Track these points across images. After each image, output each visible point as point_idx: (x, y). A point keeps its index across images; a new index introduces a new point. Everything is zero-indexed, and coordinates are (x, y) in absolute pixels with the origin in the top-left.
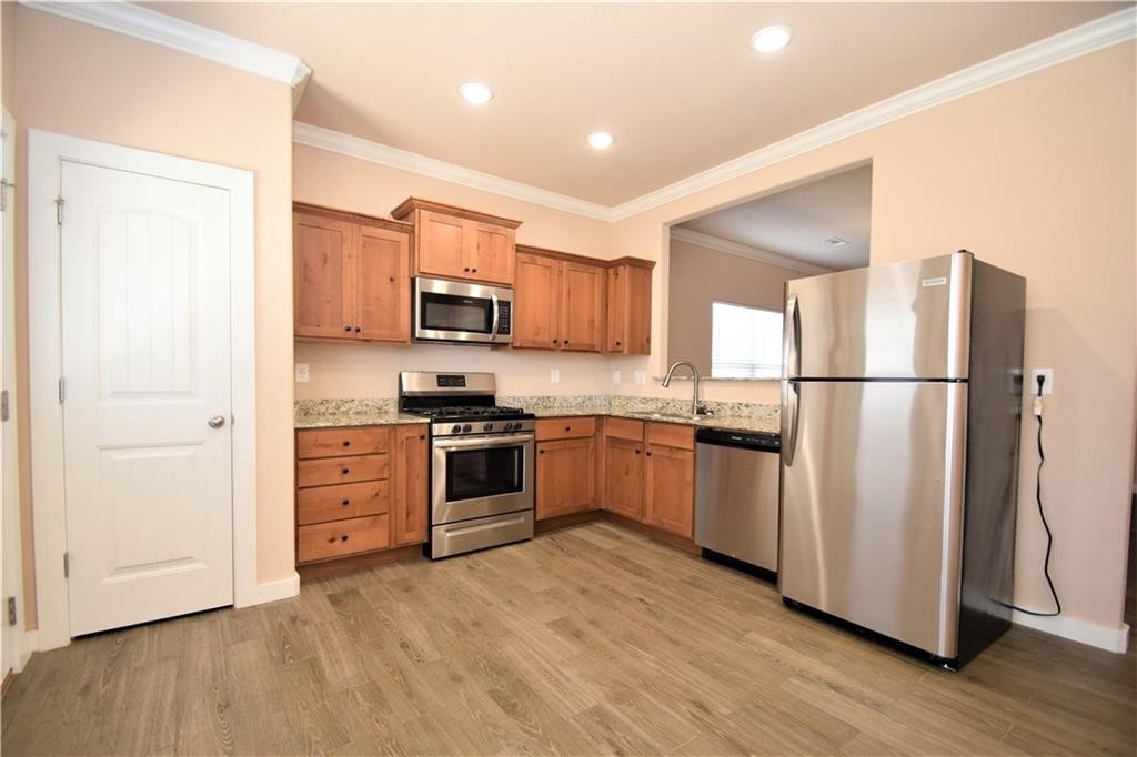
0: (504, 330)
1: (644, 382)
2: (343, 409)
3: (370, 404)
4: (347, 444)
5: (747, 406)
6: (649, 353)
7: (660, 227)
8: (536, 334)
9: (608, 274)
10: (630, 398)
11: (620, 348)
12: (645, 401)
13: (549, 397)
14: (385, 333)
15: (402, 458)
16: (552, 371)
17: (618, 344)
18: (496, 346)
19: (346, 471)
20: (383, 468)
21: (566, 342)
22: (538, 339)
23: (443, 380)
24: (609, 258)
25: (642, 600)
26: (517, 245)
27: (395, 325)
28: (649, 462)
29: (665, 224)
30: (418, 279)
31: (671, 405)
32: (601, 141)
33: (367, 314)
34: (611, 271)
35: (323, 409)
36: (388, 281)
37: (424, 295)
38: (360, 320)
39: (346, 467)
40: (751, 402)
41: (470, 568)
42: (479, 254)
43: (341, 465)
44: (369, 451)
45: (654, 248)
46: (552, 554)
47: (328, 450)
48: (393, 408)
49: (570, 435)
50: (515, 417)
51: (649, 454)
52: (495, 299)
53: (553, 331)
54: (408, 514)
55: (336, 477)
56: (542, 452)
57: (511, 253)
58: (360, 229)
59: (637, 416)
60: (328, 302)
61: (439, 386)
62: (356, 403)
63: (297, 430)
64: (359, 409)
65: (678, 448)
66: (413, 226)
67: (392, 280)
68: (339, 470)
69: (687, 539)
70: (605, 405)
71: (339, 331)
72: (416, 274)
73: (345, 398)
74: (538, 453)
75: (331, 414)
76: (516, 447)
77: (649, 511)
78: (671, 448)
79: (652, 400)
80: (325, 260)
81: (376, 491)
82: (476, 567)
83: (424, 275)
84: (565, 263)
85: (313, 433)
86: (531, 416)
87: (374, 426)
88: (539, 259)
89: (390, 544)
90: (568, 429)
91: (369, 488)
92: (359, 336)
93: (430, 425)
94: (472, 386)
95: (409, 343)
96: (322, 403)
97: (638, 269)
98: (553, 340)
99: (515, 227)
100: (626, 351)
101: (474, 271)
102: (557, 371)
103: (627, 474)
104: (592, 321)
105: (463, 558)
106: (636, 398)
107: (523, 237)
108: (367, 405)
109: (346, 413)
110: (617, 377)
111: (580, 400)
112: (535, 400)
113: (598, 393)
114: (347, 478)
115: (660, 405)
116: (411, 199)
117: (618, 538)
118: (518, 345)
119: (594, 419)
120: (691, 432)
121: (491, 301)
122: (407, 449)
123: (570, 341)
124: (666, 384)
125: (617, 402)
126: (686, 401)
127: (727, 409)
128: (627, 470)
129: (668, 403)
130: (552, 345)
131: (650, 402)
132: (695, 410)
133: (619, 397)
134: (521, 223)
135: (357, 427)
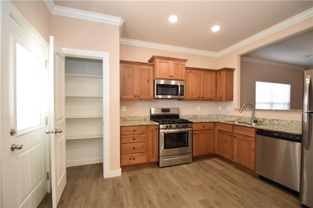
0: (182, 95)
1: (231, 110)
2: (134, 119)
3: (142, 118)
4: (134, 131)
5: (277, 120)
8: (192, 95)
9: (217, 74)
10: (225, 116)
11: (222, 99)
12: (231, 117)
13: (196, 115)
14: (146, 97)
15: (150, 135)
16: (198, 107)
17: (221, 97)
18: (179, 99)
19: (134, 139)
20: (145, 138)
21: (203, 97)
22: (193, 97)
23: (163, 110)
25: (236, 196)
26: (186, 67)
27: (149, 94)
28: (235, 140)
29: (239, 55)
30: (155, 80)
32: (216, 29)
33: (141, 91)
34: (218, 73)
35: (129, 119)
36: (147, 81)
37: (157, 85)
38: (139, 93)
39: (134, 138)
40: (278, 119)
41: (172, 172)
42: (174, 71)
43: (133, 137)
44: (141, 133)
45: (235, 64)
46: (199, 170)
47: (129, 132)
48: (149, 119)
49: (204, 128)
50: (186, 122)
51: (235, 137)
52: (179, 85)
53: (198, 94)
54: (152, 153)
55: (131, 141)
56: (195, 134)
57: (184, 70)
58: (139, 67)
59: (230, 123)
60: (130, 88)
61: (162, 112)
62: (138, 117)
63: (121, 127)
64: (139, 119)
65: (247, 136)
66: (154, 64)
68: (132, 139)
70: (216, 118)
71: (133, 97)
72: (155, 78)
73: (135, 116)
74: (194, 135)
75: (131, 121)
76: (187, 132)
77: (235, 157)
78: (245, 136)
80: (129, 76)
81: (143, 145)
82: (173, 171)
83: (157, 79)
84: (202, 72)
85: (125, 128)
86: (191, 122)
87: (142, 125)
88: (193, 71)
89: (147, 162)
90: (204, 127)
91: (141, 145)
92: (139, 98)
93: (159, 125)
94: (172, 112)
95: (153, 100)
96: (129, 117)
97: (228, 72)
98: (198, 97)
99: (185, 62)
100: (224, 100)
101: (173, 76)
103: (226, 143)
104: (212, 90)
105: (169, 168)
106: (227, 115)
107: (188, 65)
108: (141, 118)
109: (135, 120)
110: (220, 108)
111: (207, 116)
112: (192, 116)
113: (213, 114)
114: (135, 141)
115: (237, 118)
116: (153, 56)
117: (223, 165)
118: (187, 99)
119: (213, 123)
120: (254, 130)
121: (178, 86)
122: (152, 133)
123: (204, 97)
124: (240, 112)
125: (220, 117)
126: (249, 117)
127: (267, 121)
128: (226, 141)
129: (241, 118)
130: (198, 99)
131: (233, 117)
132: (253, 121)
133: (221, 115)
134: (187, 60)
135: (137, 126)
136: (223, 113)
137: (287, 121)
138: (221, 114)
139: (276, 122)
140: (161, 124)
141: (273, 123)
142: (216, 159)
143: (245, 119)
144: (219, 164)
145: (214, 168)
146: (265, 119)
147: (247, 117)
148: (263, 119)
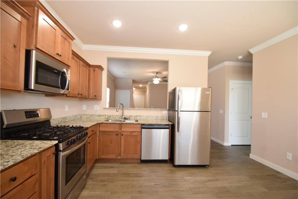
0: (68, 89)
1: (99, 109)
5: (139, 116)
6: (101, 100)
7: (106, 57)
8: (73, 90)
9: (89, 70)
10: (92, 115)
11: (96, 97)
12: (100, 116)
13: (65, 117)
17: (96, 96)
20: (35, 185)
21: (81, 94)
22: (74, 93)
23: (28, 114)
26: (72, 51)
27: (15, 79)
28: (122, 137)
29: (107, 57)
30: (34, 51)
32: (117, 24)
36: (12, 46)
40: (140, 115)
42: (61, 47)
45: (104, 64)
51: (122, 135)
52: (66, 72)
56: (89, 143)
61: (27, 118)
65: (134, 131)
66: (32, 17)
67: (15, 47)
69: (139, 159)
70: (80, 118)
72: (33, 47)
77: (122, 154)
78: (132, 132)
79: (103, 115)
83: (37, 49)
84: (81, 62)
86: (87, 128)
88: (75, 58)
94: (42, 116)
95: (23, 92)
99: (72, 40)
100: (98, 99)
101: (60, 55)
102: (67, 106)
103: (111, 143)
104: (86, 87)
110: (84, 107)
112: (61, 119)
115: (107, 117)
117: (112, 167)
118: (69, 96)
122: (47, 164)
125: (85, 117)
126: (118, 115)
127: (133, 117)
128: (111, 141)
129: (110, 116)
131: (102, 116)
132: (123, 118)
133: (86, 115)
134: (74, 39)
136: (89, 112)
137: (145, 116)
138: (86, 113)
139: (139, 118)
140: (63, 141)
141: (137, 118)
142: (97, 165)
143: (115, 117)
144: (105, 167)
145: (111, 173)
146: (131, 116)
147: (116, 115)
148: (130, 116)
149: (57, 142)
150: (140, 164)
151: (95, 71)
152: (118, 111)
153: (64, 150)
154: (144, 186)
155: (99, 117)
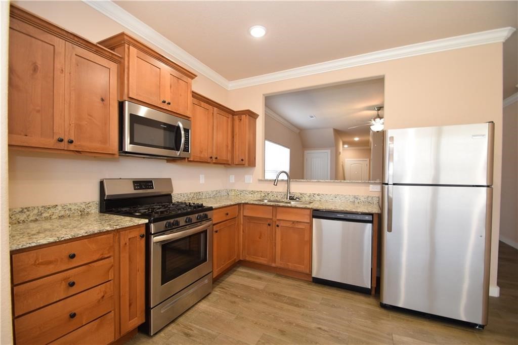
0: (186, 149)
1: (251, 182)
2: (45, 215)
3: (73, 207)
4: (72, 256)
5: (319, 195)
6: (255, 166)
8: (201, 152)
9: (233, 120)
10: (242, 191)
11: (243, 162)
12: (253, 192)
13: (198, 193)
14: (96, 145)
15: (125, 256)
16: (201, 176)
17: (242, 160)
18: (172, 160)
19: (72, 284)
20: (108, 271)
21: (216, 158)
22: (202, 156)
23: (140, 184)
24: (235, 109)
25: (320, 328)
26: (193, 92)
27: (105, 140)
28: (278, 231)
29: (263, 95)
30: (127, 102)
31: (270, 195)
32: (258, 32)
33: (79, 127)
34: (236, 117)
36: (99, 100)
37: (132, 117)
38: (72, 132)
39: (72, 280)
40: (321, 193)
41: (187, 335)
42: (171, 92)
43: (65, 279)
44: (96, 258)
45: (258, 108)
46: (234, 302)
47: (51, 266)
49: (228, 218)
51: (278, 226)
52: (181, 125)
53: (210, 150)
54: (130, 305)
56: (216, 232)
57: (190, 95)
58: (73, 49)
61: (135, 189)
62: (60, 208)
63: (13, 253)
64: (62, 213)
65: (297, 222)
66: (123, 58)
67: (102, 100)
68: (64, 285)
69: (307, 274)
71: (51, 142)
72: (125, 98)
74: (214, 232)
75: (32, 221)
76: (202, 232)
77: (278, 259)
78: (293, 222)
79: (258, 192)
81: (102, 294)
82: (190, 332)
83: (131, 99)
84: (215, 109)
85: (33, 254)
86: (211, 209)
87: (102, 233)
88: (203, 104)
90: (227, 214)
91: (95, 294)
92: (72, 147)
93: (147, 226)
94: (157, 189)
95: (117, 156)
96: (22, 212)
97: (251, 118)
98: (209, 156)
99: (192, 78)
100: (247, 164)
101: (169, 104)
102: (203, 176)
103: (260, 238)
104: (227, 146)
105: (173, 325)
106: (246, 191)
107: (197, 87)
110: (232, 179)
111: (214, 193)
112: (192, 195)
113: (222, 188)
114: (73, 290)
115: (263, 195)
117: (260, 278)
118: (192, 160)
119: (237, 206)
120: (308, 212)
121: (179, 127)
122: (130, 248)
123: (218, 158)
124: (275, 184)
125: (233, 193)
126: (280, 192)
127: (306, 197)
128: (261, 235)
129: (269, 194)
130: (209, 160)
131: (256, 193)
132: (288, 198)
133: (234, 190)
134: (196, 76)
135: (83, 238)
136: (239, 187)
137: (331, 195)
139: (318, 198)
140: (155, 221)
141: (314, 199)
142: (241, 270)
143: (276, 196)
144: (249, 276)
145: (252, 287)
146: (303, 194)
147: (278, 192)
148: (301, 194)
149: (147, 221)
150: (311, 285)
151: (241, 120)
152: (276, 185)
153: (157, 234)
154: (294, 324)
155: (253, 195)
